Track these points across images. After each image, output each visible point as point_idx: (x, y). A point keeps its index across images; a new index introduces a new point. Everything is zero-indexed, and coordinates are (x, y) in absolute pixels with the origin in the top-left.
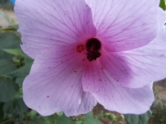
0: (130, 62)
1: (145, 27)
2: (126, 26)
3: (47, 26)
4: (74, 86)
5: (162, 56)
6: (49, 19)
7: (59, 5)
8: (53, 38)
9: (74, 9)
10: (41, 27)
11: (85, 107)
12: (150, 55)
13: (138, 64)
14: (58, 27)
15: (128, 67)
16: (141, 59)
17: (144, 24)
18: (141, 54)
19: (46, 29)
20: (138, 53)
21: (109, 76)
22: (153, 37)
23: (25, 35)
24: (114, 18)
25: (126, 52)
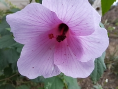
0: (82, 43)
1: (88, 25)
2: (77, 23)
3: (28, 25)
4: (50, 59)
5: (99, 42)
6: (28, 22)
7: (33, 15)
8: (34, 31)
9: (43, 14)
10: (25, 27)
11: (56, 72)
12: (93, 42)
13: (87, 46)
14: (35, 24)
15: (81, 47)
16: (88, 43)
17: (87, 24)
18: (88, 40)
19: (28, 27)
20: (87, 39)
21: (71, 51)
22: (94, 31)
23: (15, 33)
24: (70, 18)
25: (81, 37)
